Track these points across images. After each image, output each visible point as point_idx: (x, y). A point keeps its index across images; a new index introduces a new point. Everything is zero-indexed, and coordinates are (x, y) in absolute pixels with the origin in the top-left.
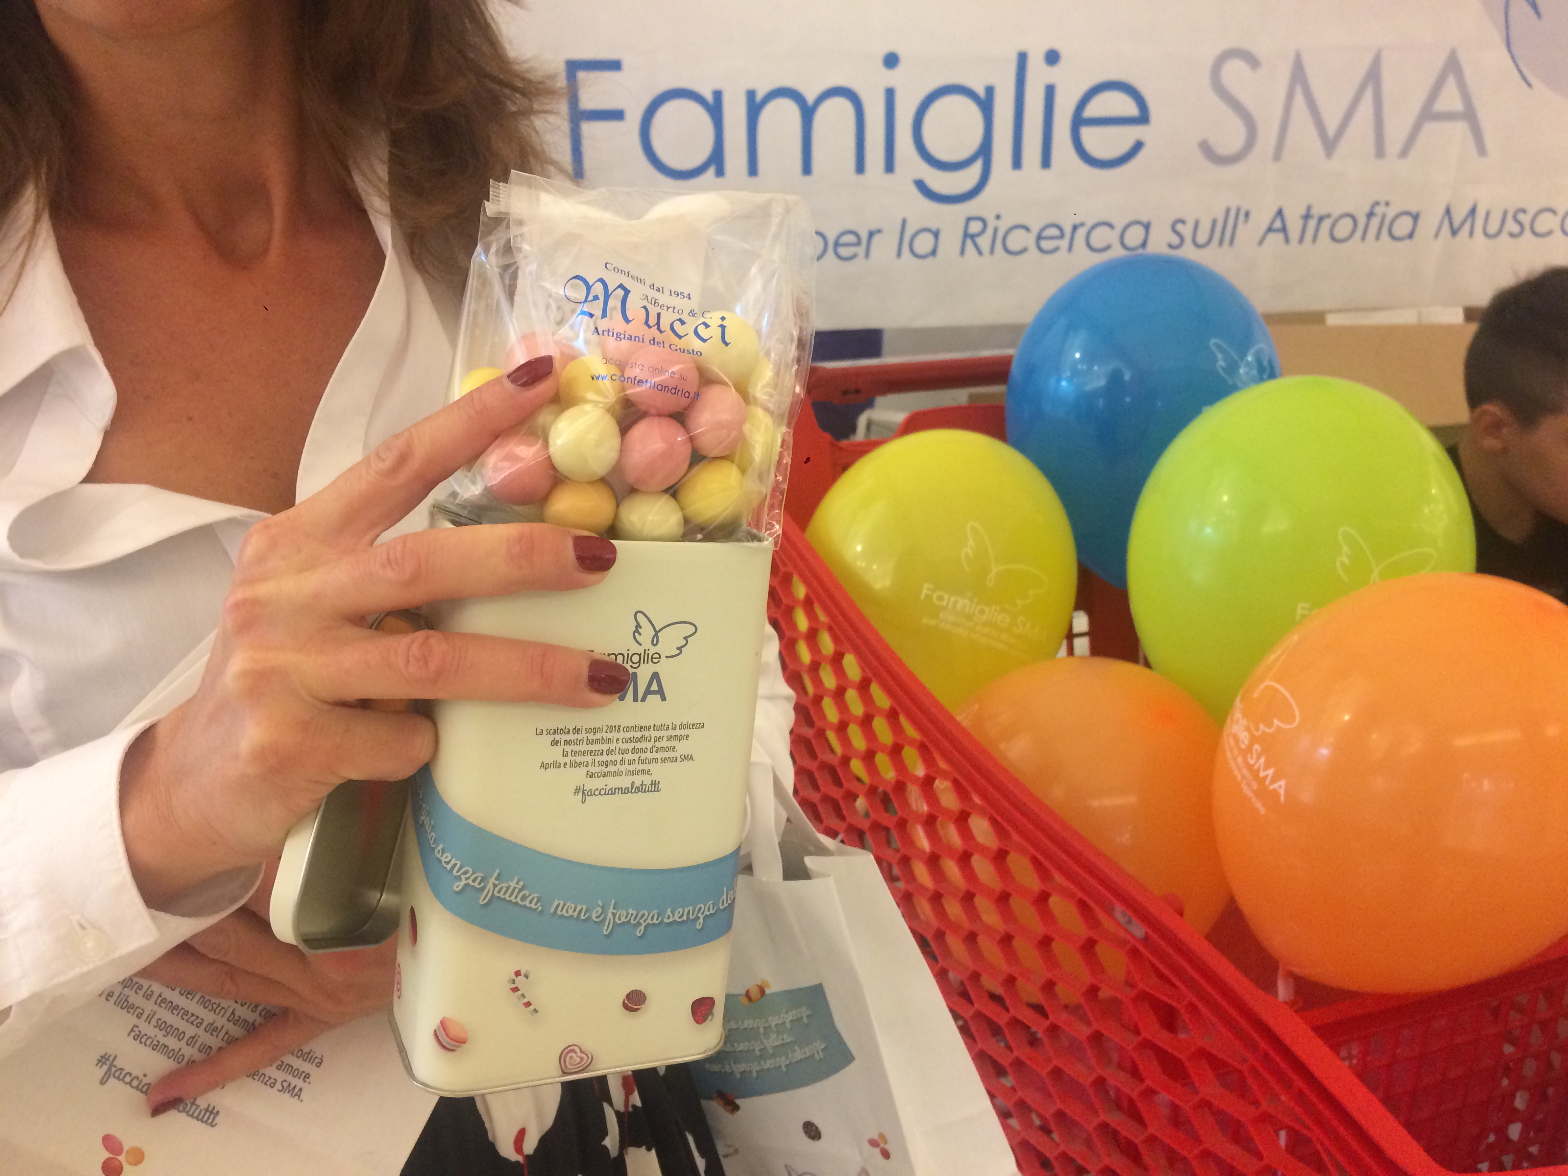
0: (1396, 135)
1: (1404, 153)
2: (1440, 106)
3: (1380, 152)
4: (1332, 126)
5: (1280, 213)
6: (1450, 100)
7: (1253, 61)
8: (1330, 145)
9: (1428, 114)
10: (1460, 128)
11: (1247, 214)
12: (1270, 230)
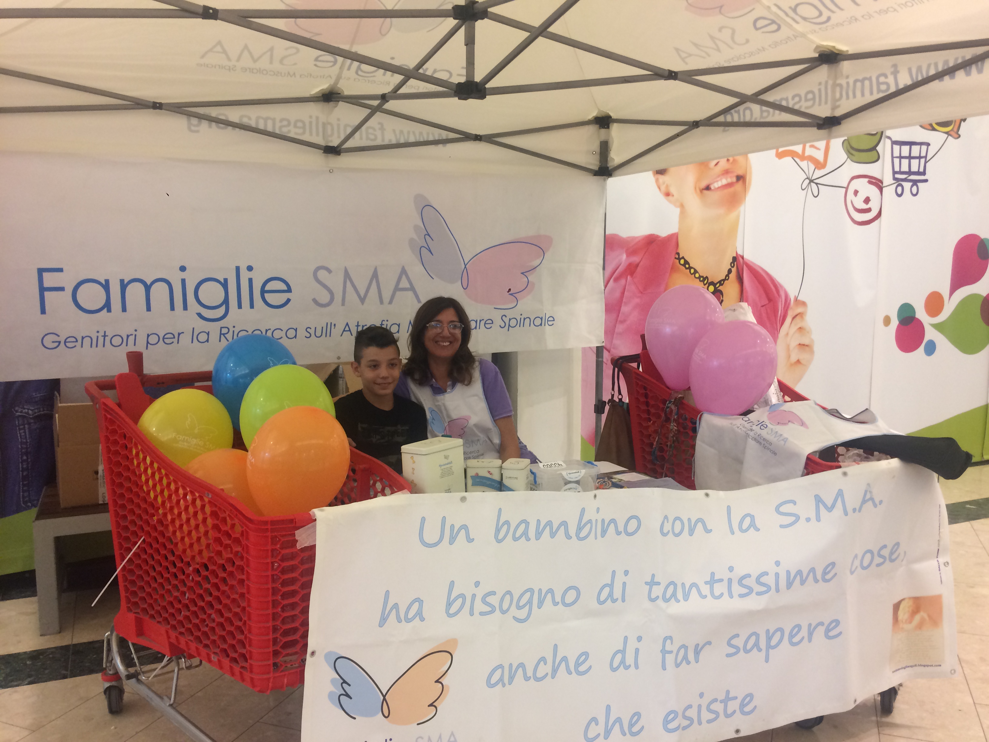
0: (387, 296)
1: (390, 302)
2: (401, 286)
3: (382, 302)
4: (362, 294)
5: (347, 324)
6: (404, 283)
7: (329, 271)
8: (362, 300)
9: (397, 289)
10: (410, 294)
11: (335, 325)
12: (344, 331)
